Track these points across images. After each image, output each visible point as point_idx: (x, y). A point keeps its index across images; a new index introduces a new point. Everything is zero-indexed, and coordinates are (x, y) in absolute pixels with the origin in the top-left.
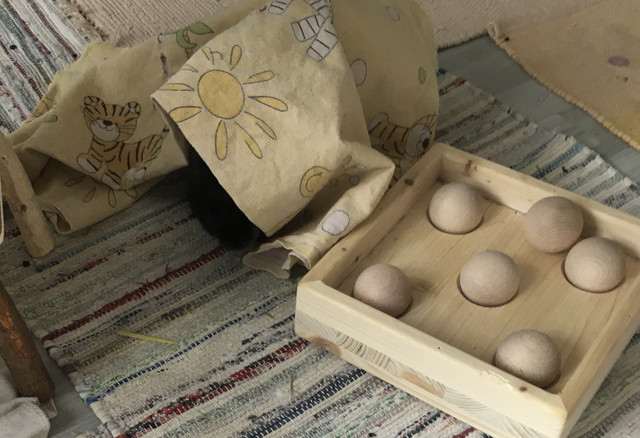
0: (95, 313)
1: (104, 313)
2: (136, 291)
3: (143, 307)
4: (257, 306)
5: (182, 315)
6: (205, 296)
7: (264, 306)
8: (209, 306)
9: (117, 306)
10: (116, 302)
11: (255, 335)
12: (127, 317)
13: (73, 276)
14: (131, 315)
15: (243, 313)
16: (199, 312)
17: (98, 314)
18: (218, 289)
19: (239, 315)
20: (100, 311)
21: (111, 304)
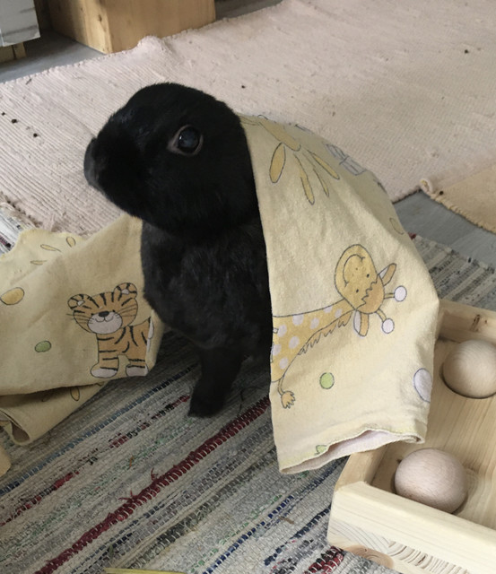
0: (74, 546)
1: (85, 545)
2: (120, 509)
3: (133, 529)
4: (270, 510)
5: (182, 534)
6: (205, 504)
7: (279, 509)
8: (212, 518)
9: (99, 533)
10: (98, 527)
11: (278, 550)
12: (114, 546)
13: (39, 499)
14: (119, 542)
15: (257, 521)
16: (202, 527)
17: (77, 547)
18: (218, 494)
19: (252, 525)
20: (79, 542)
21: (92, 531)
